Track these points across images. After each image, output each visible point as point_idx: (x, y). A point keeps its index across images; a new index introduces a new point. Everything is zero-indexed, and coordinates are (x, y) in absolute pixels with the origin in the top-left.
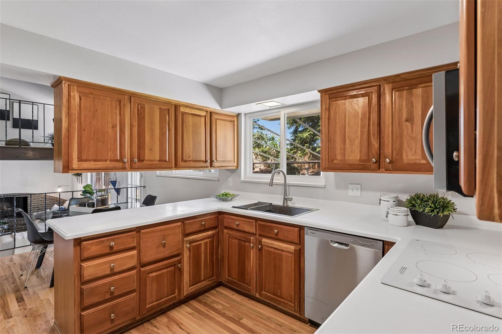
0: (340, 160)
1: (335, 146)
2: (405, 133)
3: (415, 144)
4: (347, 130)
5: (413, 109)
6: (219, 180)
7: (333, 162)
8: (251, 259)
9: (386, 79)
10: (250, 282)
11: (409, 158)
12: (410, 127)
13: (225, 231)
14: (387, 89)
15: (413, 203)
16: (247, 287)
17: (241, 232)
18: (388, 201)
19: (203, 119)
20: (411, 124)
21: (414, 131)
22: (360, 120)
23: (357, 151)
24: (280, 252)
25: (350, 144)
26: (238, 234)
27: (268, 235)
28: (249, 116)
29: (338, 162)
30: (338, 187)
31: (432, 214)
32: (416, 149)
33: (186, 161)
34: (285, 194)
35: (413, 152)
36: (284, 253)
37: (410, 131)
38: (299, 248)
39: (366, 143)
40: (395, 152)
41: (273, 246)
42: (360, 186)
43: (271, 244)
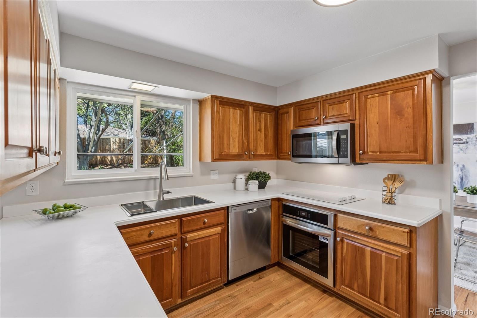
0: (227, 153)
1: (224, 142)
2: (258, 137)
3: (262, 144)
4: (231, 131)
5: (261, 124)
7: (222, 153)
8: (172, 266)
9: (250, 103)
10: (171, 293)
11: (260, 152)
12: (260, 134)
14: (251, 109)
17: (153, 242)
18: (242, 178)
20: (260, 132)
21: (261, 137)
22: (238, 125)
23: (237, 146)
24: (207, 239)
25: (233, 141)
27: (195, 228)
29: (225, 154)
30: (203, 174)
32: (262, 146)
34: (161, 188)
35: (261, 148)
36: (211, 238)
38: (224, 226)
39: (241, 142)
40: (254, 148)
41: (200, 237)
42: (218, 171)
43: (198, 235)
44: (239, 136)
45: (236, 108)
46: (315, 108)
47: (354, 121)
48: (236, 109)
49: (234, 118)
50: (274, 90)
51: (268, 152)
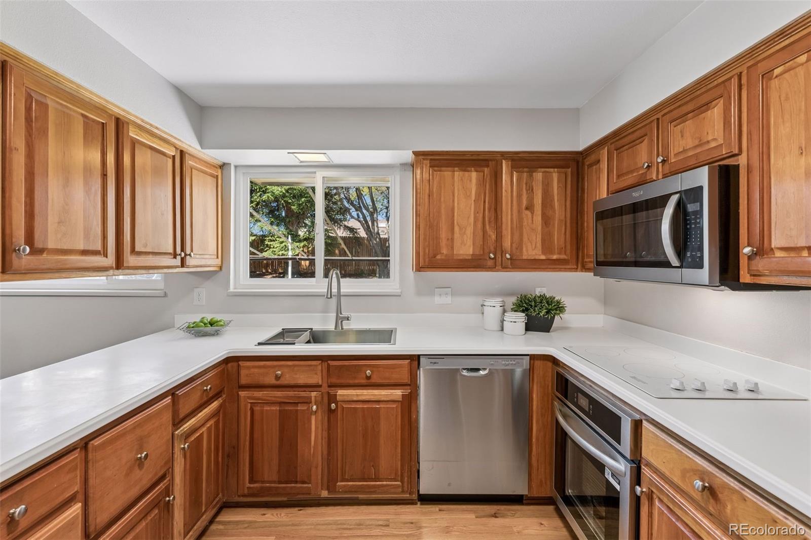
0: (446, 255)
1: (439, 235)
2: (525, 224)
3: (535, 237)
4: (456, 214)
5: (534, 196)
6: (165, 295)
7: (435, 257)
8: (310, 433)
9: (504, 155)
10: (309, 476)
11: (530, 253)
12: (531, 216)
13: (242, 394)
14: (505, 166)
15: (524, 306)
16: (301, 487)
17: (284, 389)
18: (494, 307)
19: (170, 161)
20: (531, 212)
21: (534, 222)
22: (473, 201)
23: (469, 242)
24: (374, 405)
25: (460, 233)
26: (278, 394)
27: (351, 382)
28: (244, 171)
29: (443, 257)
30: (419, 293)
31: (548, 317)
32: (536, 242)
33: (140, 253)
34: (339, 310)
35: (534, 246)
36: (382, 406)
37: (530, 221)
38: (410, 391)
39: (481, 233)
40: (514, 245)
41: (360, 398)
42: (450, 289)
43: (357, 395)
44: (475, 222)
45: (469, 169)
46: (646, 142)
47: (736, 158)
48: (468, 171)
49: (464, 188)
50: (573, 115)
51: (552, 253)
